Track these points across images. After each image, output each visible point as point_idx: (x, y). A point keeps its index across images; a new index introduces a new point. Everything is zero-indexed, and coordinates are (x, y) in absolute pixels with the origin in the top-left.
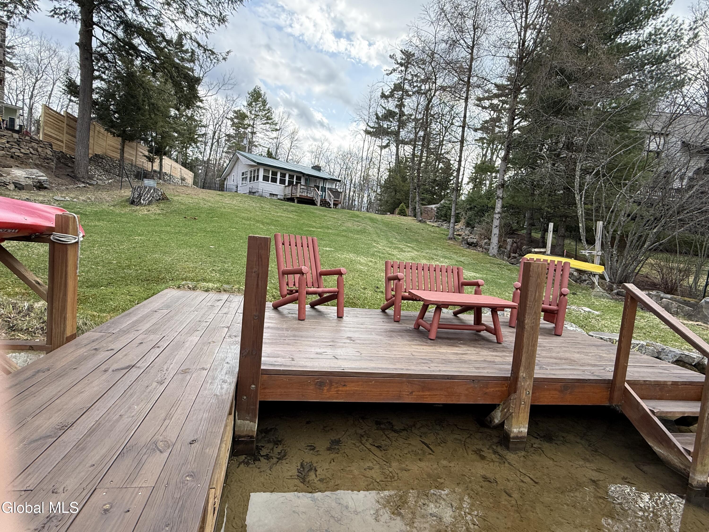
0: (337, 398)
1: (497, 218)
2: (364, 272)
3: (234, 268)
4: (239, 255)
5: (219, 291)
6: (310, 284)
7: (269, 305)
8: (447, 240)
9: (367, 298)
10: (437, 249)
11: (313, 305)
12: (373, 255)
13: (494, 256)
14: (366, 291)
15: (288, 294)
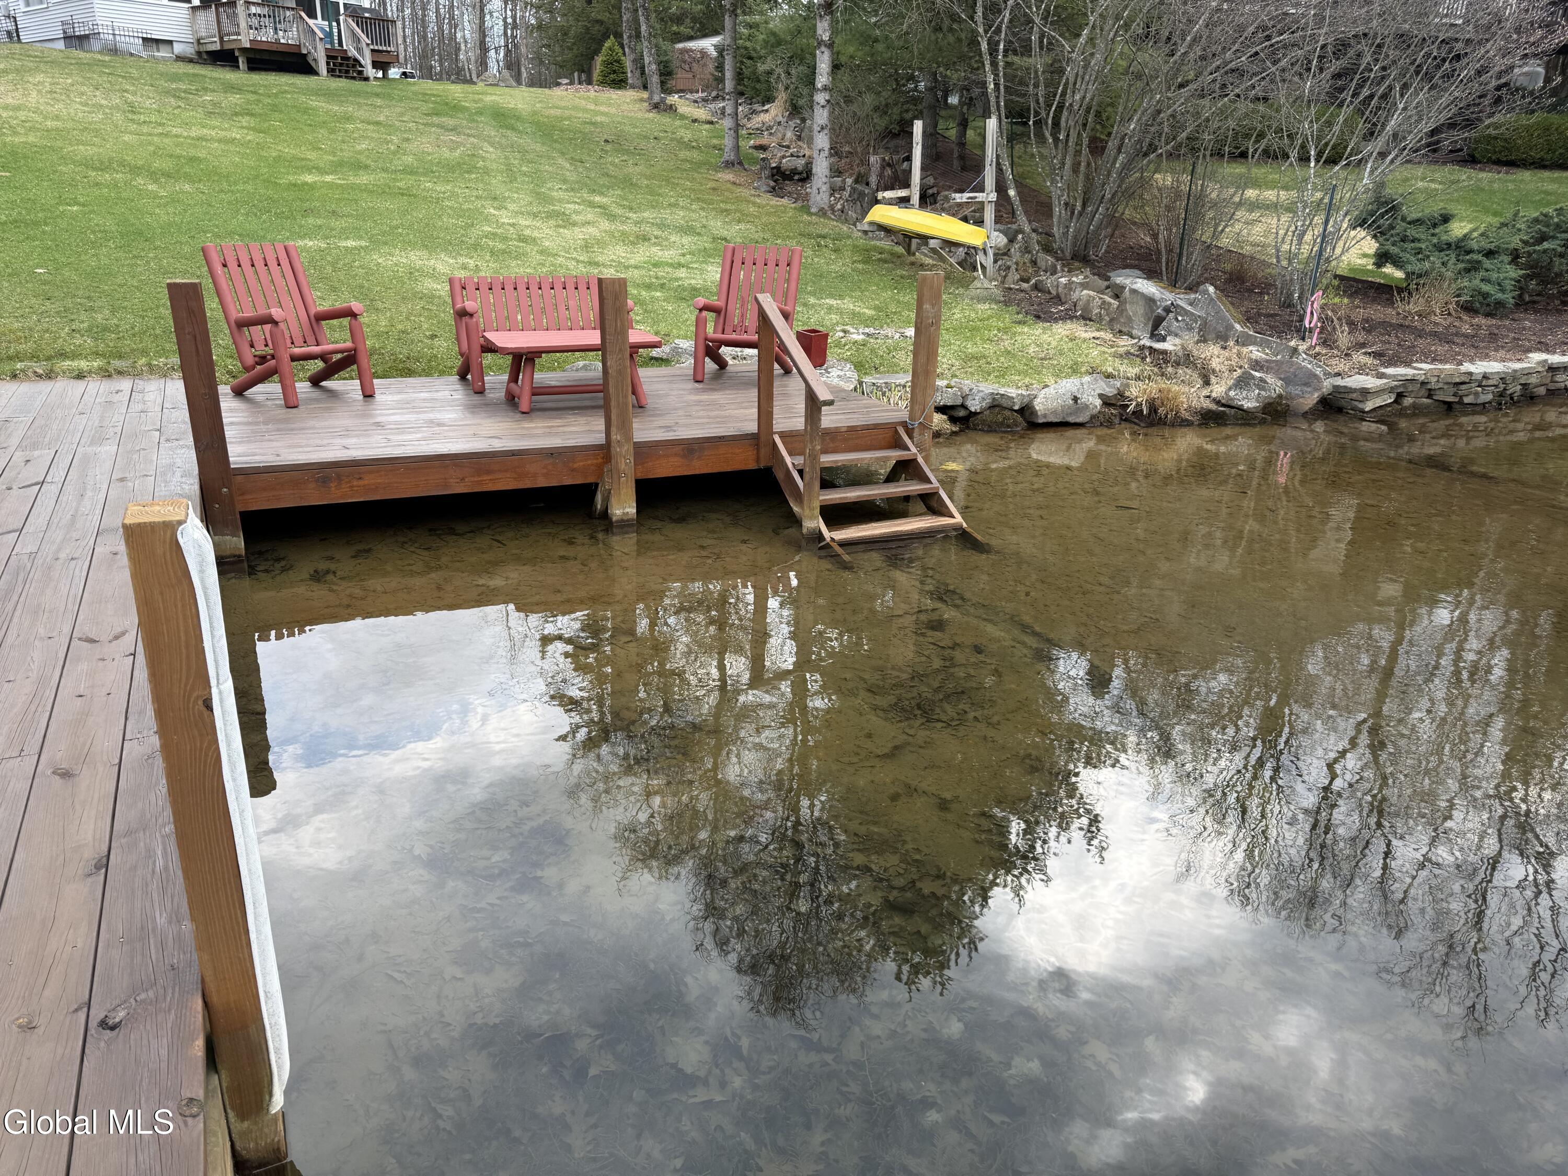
0: (352, 497)
1: (823, 102)
2: (440, 297)
3: (121, 320)
4: (121, 286)
5: (106, 374)
6: (299, 340)
7: (224, 390)
8: (717, 169)
9: (436, 356)
10: (675, 205)
11: (316, 381)
12: (476, 246)
13: (822, 213)
14: (436, 342)
15: (258, 364)
